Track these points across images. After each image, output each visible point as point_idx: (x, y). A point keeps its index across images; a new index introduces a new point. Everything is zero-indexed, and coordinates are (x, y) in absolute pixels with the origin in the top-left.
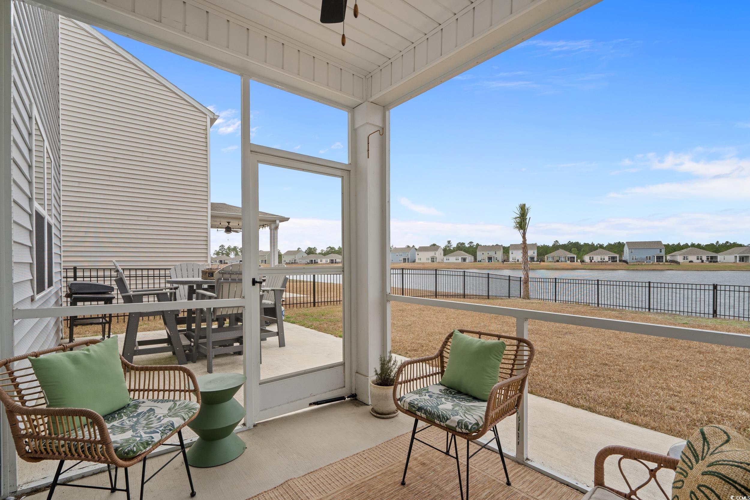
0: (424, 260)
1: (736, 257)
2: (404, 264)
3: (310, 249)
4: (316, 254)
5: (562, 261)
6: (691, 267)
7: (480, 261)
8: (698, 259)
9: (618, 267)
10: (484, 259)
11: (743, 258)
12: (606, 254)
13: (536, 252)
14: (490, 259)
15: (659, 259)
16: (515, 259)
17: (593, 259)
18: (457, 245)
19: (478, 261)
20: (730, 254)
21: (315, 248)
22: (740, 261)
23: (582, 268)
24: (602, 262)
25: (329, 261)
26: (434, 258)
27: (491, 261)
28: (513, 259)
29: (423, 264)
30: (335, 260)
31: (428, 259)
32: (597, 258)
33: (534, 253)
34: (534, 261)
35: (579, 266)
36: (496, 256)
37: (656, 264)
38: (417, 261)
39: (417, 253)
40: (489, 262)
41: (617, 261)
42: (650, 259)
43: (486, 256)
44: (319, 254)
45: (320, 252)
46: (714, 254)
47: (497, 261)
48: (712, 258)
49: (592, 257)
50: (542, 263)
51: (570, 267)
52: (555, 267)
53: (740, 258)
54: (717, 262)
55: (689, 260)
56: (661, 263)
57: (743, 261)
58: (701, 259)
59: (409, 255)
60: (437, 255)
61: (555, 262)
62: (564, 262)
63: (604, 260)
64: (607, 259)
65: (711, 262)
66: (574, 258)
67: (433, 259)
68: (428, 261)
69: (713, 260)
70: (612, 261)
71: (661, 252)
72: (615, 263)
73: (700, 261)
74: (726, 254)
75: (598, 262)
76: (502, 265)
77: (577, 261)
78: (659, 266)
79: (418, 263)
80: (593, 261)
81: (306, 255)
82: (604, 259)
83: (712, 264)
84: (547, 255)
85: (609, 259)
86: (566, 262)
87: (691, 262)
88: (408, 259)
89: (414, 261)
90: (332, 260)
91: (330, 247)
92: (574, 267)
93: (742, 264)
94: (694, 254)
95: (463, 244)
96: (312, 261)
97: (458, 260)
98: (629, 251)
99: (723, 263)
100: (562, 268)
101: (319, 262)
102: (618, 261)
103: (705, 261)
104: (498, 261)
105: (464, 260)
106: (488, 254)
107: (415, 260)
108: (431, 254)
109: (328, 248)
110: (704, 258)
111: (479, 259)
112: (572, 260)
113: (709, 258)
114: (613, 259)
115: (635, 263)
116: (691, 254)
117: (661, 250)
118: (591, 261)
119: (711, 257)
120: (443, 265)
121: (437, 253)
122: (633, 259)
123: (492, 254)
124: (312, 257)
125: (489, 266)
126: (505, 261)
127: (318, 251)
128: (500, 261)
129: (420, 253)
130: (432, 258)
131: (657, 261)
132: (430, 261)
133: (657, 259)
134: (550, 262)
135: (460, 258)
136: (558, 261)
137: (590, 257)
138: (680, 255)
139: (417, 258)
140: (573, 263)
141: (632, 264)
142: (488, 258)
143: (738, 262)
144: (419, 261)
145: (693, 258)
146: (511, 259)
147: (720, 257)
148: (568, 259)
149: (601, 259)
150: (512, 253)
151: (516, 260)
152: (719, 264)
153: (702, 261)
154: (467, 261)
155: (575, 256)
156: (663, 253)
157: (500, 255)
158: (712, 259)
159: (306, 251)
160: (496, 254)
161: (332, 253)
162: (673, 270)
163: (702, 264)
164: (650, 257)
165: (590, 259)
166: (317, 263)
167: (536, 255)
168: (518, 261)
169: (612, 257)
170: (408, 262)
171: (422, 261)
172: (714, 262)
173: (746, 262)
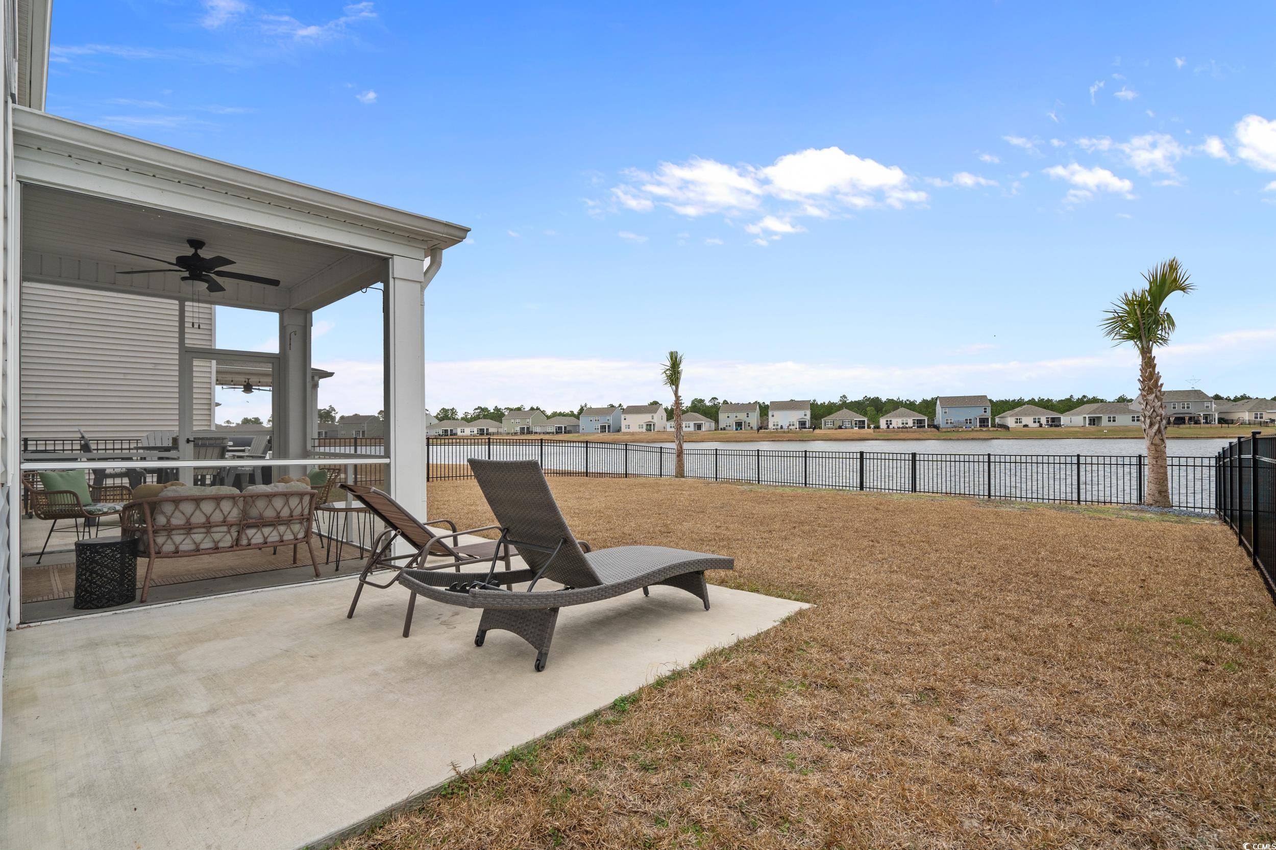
0: (634, 429)
1: (1085, 418)
2: (601, 435)
3: (444, 410)
4: (457, 419)
5: (846, 428)
6: (1025, 434)
7: (724, 429)
8: (1035, 422)
9: (925, 436)
10: (730, 426)
11: (1094, 420)
12: (910, 416)
13: (808, 413)
14: (739, 425)
15: (983, 422)
16: (777, 425)
17: (891, 424)
18: (693, 402)
19: (721, 429)
20: (1078, 414)
21: (453, 409)
22: (1089, 424)
23: (873, 437)
24: (904, 428)
25: (476, 432)
26: (651, 425)
27: (741, 429)
28: (774, 425)
29: (633, 434)
30: (487, 429)
31: (641, 426)
32: (897, 422)
33: (805, 415)
34: (805, 428)
35: (870, 434)
36: (748, 420)
37: (977, 431)
38: (624, 429)
39: (623, 417)
40: (737, 430)
41: (924, 426)
42: (970, 423)
43: (732, 421)
44: (462, 419)
45: (463, 416)
46: (1056, 415)
47: (749, 428)
48: (1053, 420)
49: (890, 421)
50: (817, 431)
51: (856, 437)
52: (835, 437)
53: (1090, 420)
54: (1060, 425)
55: (1024, 423)
56: (984, 429)
57: (1094, 424)
58: (1039, 422)
59: (610, 420)
60: (655, 420)
61: (836, 429)
62: (849, 428)
63: (907, 426)
64: (910, 424)
65: (1051, 426)
66: (864, 421)
67: (649, 427)
68: (641, 430)
69: (1055, 422)
70: (918, 427)
71: (985, 412)
72: (921, 429)
73: (1037, 425)
74: (1073, 415)
75: (898, 428)
76: (756, 435)
77: (869, 427)
78: (982, 433)
79: (625, 434)
80: (891, 427)
81: (437, 421)
82: (907, 424)
83: (1053, 429)
84: (825, 419)
85: (914, 423)
86: (852, 428)
87: (1026, 426)
88: (609, 426)
89: (619, 430)
90: (482, 430)
91: (479, 408)
92: (862, 436)
93: (1093, 428)
94: (1029, 415)
95: (702, 401)
96: (446, 431)
97: (689, 427)
98: (942, 412)
99: (1067, 427)
100: (845, 438)
101: (459, 433)
102: (926, 427)
103: (1043, 426)
104: (752, 428)
105: (699, 427)
106: (736, 417)
107: (621, 427)
108: (646, 418)
109: (476, 409)
110: (1043, 421)
111: (721, 425)
112: (861, 425)
113: (1050, 419)
114: (920, 423)
115: (949, 430)
116: (1026, 414)
117: (985, 409)
118: (888, 427)
119: (1052, 418)
120: (665, 436)
121: (655, 416)
122: (947, 423)
123: (742, 416)
124: (447, 425)
125: (735, 437)
126: (761, 428)
127: (460, 415)
128: (755, 428)
129: (627, 416)
130: (647, 425)
131: (980, 426)
132: (644, 430)
133: (980, 422)
134: (829, 429)
135: (692, 424)
136: (840, 427)
137: (887, 421)
138: (1011, 416)
139: (624, 424)
140: (862, 431)
141: (944, 430)
142: (736, 423)
143: (1087, 425)
144: (627, 430)
145: (1028, 420)
146: (771, 426)
147: (1065, 419)
148: (856, 424)
149: (903, 424)
150: (773, 416)
151: (779, 427)
152: (1061, 430)
153: (1041, 426)
154: (703, 429)
155: (866, 419)
156: (988, 414)
157: (754, 419)
158: (1053, 422)
159: (438, 414)
160: (748, 416)
161: (485, 417)
162: (999, 439)
163: (1041, 429)
164: (970, 420)
165: (887, 424)
166: (456, 434)
167: (808, 417)
168: (782, 427)
169: (917, 420)
170: (609, 431)
171: (631, 430)
172: (1056, 426)
173: (1098, 426)
